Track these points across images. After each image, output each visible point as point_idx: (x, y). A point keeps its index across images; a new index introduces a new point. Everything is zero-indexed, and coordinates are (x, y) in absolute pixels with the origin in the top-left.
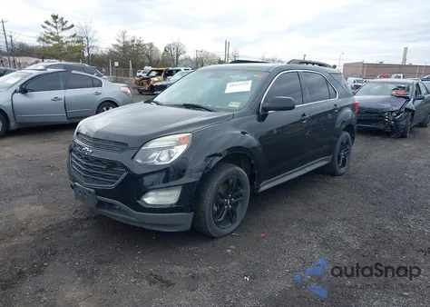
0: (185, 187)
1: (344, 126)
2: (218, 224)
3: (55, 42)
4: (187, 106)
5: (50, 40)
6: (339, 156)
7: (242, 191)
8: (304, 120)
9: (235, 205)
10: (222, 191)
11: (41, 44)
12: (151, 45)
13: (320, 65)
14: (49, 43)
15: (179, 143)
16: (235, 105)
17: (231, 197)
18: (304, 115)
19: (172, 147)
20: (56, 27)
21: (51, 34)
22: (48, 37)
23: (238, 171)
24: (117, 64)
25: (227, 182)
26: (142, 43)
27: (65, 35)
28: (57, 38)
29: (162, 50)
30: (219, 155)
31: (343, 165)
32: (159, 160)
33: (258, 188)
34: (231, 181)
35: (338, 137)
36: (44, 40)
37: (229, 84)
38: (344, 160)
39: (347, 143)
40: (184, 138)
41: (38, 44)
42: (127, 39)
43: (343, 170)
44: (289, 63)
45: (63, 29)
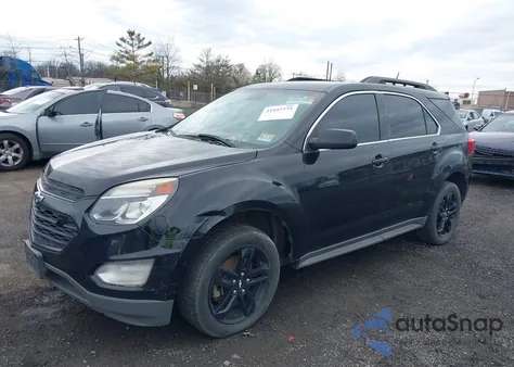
0: (159, 262)
1: (447, 175)
2: (219, 318)
3: (129, 62)
4: (204, 138)
5: (124, 59)
6: (439, 219)
7: (265, 267)
8: (378, 164)
9: (253, 288)
10: (229, 266)
11: (115, 63)
12: (241, 67)
13: (417, 86)
14: (122, 62)
15: (155, 192)
16: (267, 138)
17: (245, 277)
18: (379, 156)
19: (144, 199)
20: (132, 45)
21: (126, 52)
22: (123, 56)
23: (257, 238)
24: (195, 87)
25: (237, 253)
26: (230, 63)
27: (142, 54)
28: (133, 58)
29: (253, 73)
30: (221, 213)
31: (447, 230)
32: (123, 216)
33: (297, 263)
34: (243, 253)
35: (438, 189)
36: (118, 60)
37: (266, 109)
38: (448, 224)
39: (454, 198)
40: (165, 185)
41: (110, 63)
42: (211, 59)
43: (445, 237)
44: (363, 81)
45: (139, 47)
